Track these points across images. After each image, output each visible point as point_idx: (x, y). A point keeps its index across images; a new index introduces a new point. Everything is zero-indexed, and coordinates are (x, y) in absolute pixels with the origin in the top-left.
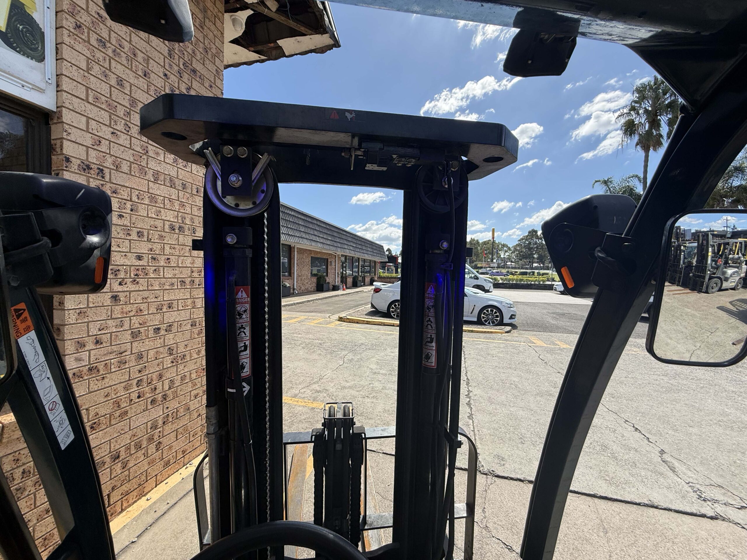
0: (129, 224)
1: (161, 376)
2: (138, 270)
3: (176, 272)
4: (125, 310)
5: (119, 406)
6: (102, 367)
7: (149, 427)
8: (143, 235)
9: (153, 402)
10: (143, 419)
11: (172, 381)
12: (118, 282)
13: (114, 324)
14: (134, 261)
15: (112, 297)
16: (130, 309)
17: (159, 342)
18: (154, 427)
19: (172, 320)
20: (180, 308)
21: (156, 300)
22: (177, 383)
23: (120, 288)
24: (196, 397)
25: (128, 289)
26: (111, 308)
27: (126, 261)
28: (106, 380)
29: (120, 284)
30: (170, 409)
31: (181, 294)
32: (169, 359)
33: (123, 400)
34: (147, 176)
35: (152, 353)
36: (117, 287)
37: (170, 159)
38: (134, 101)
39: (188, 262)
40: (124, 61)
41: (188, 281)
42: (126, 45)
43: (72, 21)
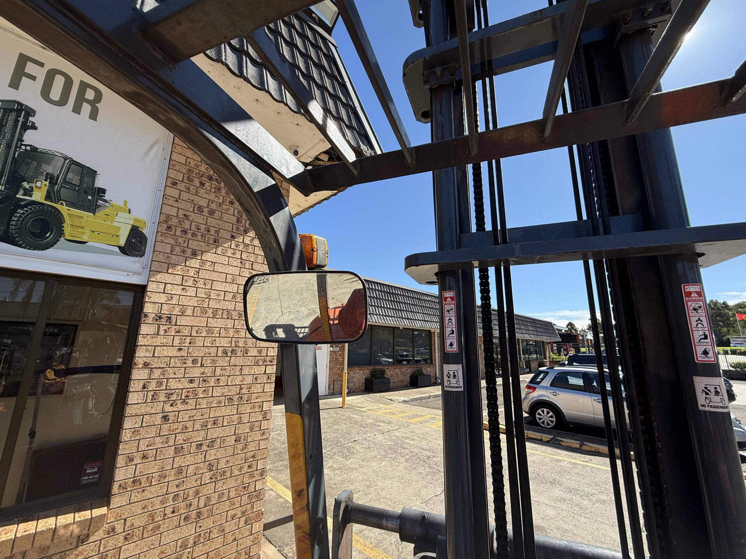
0: (186, 355)
1: (197, 493)
2: (189, 392)
3: (225, 390)
4: (172, 428)
5: (153, 520)
6: (144, 480)
7: (179, 546)
8: (197, 362)
9: (186, 518)
10: (174, 536)
11: (208, 499)
12: (169, 404)
13: (161, 441)
14: (187, 384)
15: (163, 417)
16: (177, 427)
17: (200, 458)
18: (184, 546)
19: (216, 436)
20: (225, 424)
21: (202, 417)
22: (214, 501)
23: (171, 409)
24: (233, 518)
25: (177, 409)
26: (161, 427)
27: (180, 385)
28: (146, 493)
29: (172, 405)
30: (202, 528)
31: (228, 411)
32: (208, 475)
33: (158, 513)
34: (207, 314)
35: (191, 469)
36: (168, 408)
37: (229, 297)
38: (203, 262)
39: (238, 380)
40: (199, 238)
41: (235, 398)
42: (203, 227)
43: (165, 226)
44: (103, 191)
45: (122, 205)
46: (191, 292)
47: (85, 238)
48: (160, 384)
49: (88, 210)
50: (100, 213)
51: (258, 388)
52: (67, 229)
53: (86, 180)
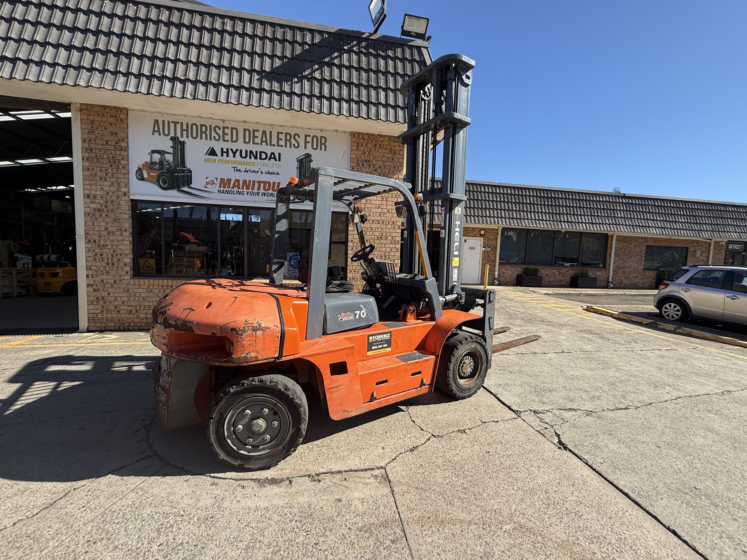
37: (378, 214)
38: (367, 201)
39: (384, 249)
41: (383, 256)
51: (393, 254)
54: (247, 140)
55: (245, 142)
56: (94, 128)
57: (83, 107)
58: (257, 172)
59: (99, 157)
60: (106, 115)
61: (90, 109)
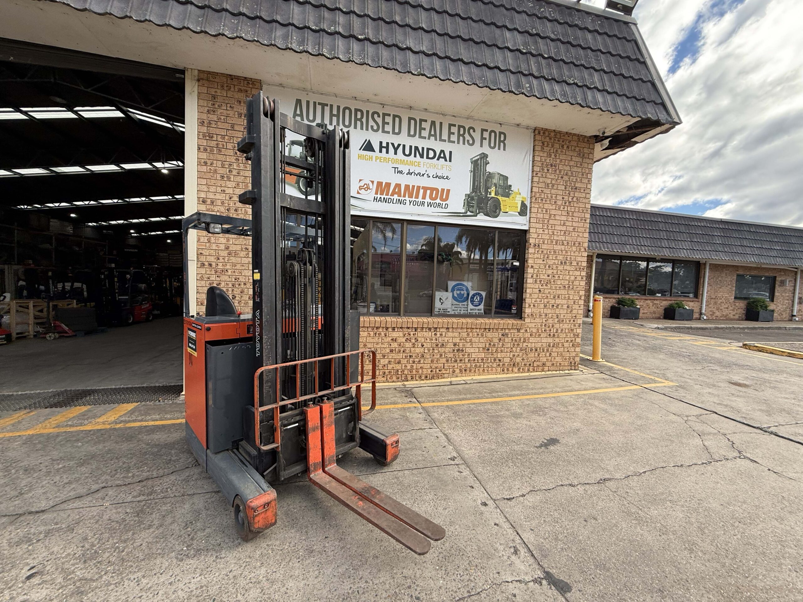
0: (546, 263)
1: (553, 326)
2: (548, 281)
4: (542, 296)
5: (538, 331)
6: (535, 315)
7: (548, 345)
8: (550, 267)
9: (550, 335)
11: (557, 330)
13: (539, 300)
14: (547, 277)
15: (539, 290)
16: (544, 296)
17: (553, 311)
19: (559, 303)
20: (563, 298)
21: (553, 293)
22: (559, 331)
24: (567, 341)
25: (544, 288)
26: (538, 294)
27: (544, 277)
28: (535, 320)
30: (556, 341)
31: (564, 292)
32: (557, 320)
33: (540, 329)
35: (550, 315)
36: (541, 287)
40: (548, 202)
42: (549, 195)
43: (534, 198)
44: (510, 186)
45: (517, 191)
46: (546, 231)
47: (507, 210)
48: (537, 276)
49: (507, 197)
50: (511, 197)
52: (502, 207)
53: (505, 182)
54: (412, 133)
55: (409, 135)
56: (216, 106)
57: (202, 76)
58: (423, 175)
59: (221, 147)
60: (232, 89)
61: (211, 79)
